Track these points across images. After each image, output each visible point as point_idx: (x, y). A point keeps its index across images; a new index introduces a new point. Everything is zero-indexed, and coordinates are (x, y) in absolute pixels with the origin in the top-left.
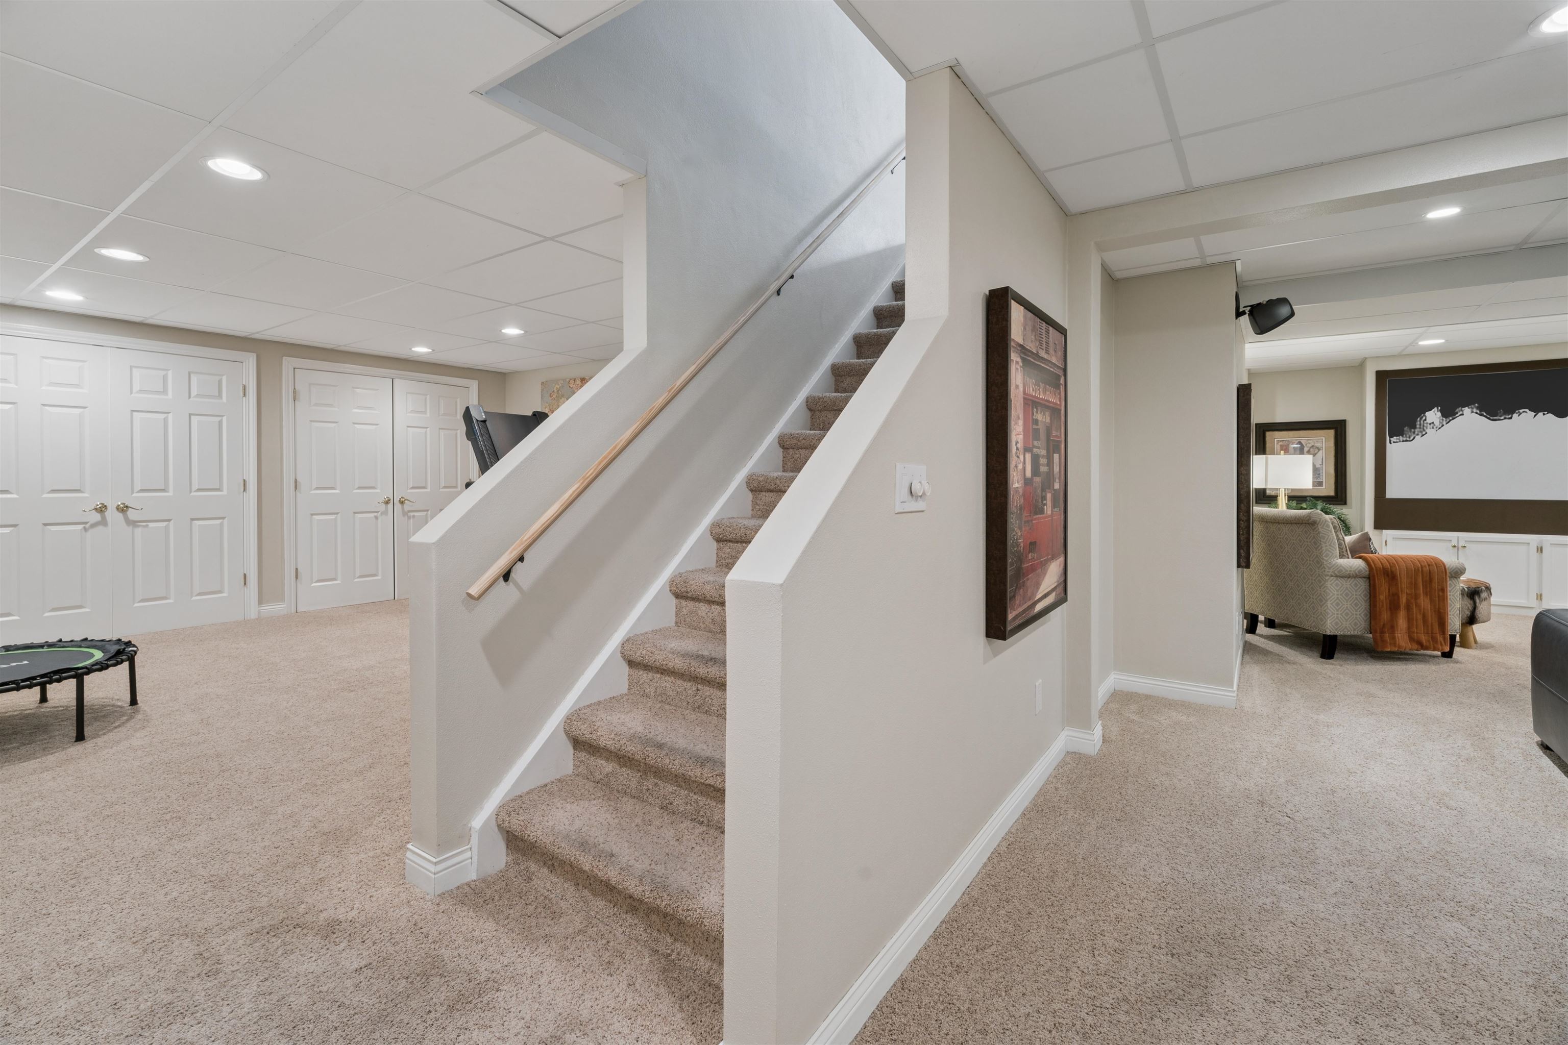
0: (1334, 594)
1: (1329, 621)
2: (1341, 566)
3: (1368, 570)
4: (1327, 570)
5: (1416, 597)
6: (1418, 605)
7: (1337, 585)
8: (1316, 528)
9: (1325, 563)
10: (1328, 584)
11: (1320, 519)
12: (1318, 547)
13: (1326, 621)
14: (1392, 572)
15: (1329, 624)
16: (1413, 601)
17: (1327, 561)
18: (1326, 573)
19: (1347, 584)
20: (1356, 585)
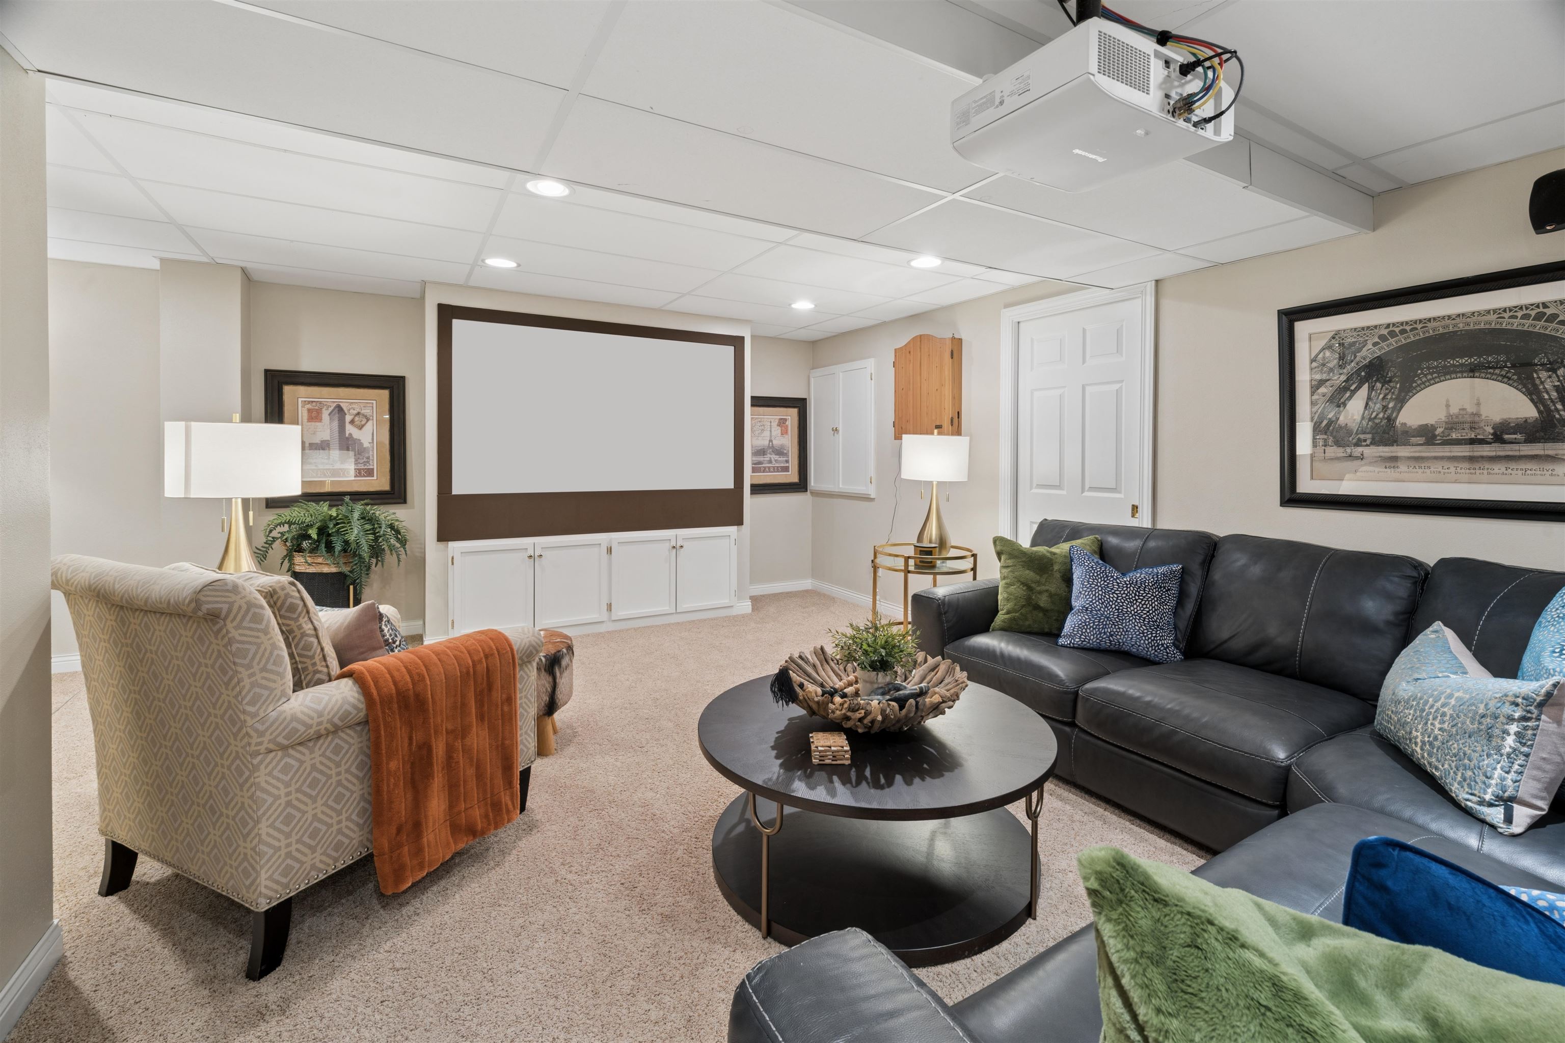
0: (278, 797)
1: (263, 875)
2: (294, 718)
3: (362, 706)
4: (254, 741)
5: (464, 732)
6: (467, 751)
7: (286, 769)
8: (220, 630)
9: (250, 722)
10: (261, 777)
11: (231, 604)
12: (231, 679)
13: (258, 874)
14: (417, 695)
15: (264, 883)
16: (458, 744)
17: (254, 715)
18: (253, 748)
19: (313, 757)
20: (337, 750)
